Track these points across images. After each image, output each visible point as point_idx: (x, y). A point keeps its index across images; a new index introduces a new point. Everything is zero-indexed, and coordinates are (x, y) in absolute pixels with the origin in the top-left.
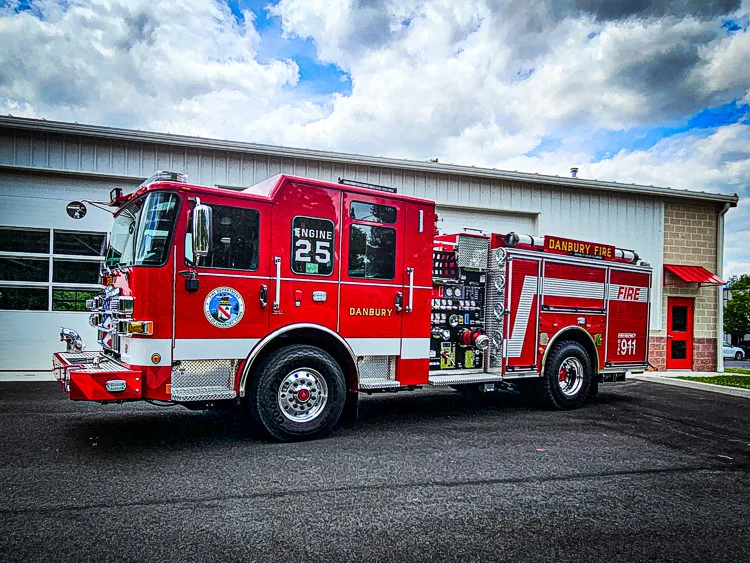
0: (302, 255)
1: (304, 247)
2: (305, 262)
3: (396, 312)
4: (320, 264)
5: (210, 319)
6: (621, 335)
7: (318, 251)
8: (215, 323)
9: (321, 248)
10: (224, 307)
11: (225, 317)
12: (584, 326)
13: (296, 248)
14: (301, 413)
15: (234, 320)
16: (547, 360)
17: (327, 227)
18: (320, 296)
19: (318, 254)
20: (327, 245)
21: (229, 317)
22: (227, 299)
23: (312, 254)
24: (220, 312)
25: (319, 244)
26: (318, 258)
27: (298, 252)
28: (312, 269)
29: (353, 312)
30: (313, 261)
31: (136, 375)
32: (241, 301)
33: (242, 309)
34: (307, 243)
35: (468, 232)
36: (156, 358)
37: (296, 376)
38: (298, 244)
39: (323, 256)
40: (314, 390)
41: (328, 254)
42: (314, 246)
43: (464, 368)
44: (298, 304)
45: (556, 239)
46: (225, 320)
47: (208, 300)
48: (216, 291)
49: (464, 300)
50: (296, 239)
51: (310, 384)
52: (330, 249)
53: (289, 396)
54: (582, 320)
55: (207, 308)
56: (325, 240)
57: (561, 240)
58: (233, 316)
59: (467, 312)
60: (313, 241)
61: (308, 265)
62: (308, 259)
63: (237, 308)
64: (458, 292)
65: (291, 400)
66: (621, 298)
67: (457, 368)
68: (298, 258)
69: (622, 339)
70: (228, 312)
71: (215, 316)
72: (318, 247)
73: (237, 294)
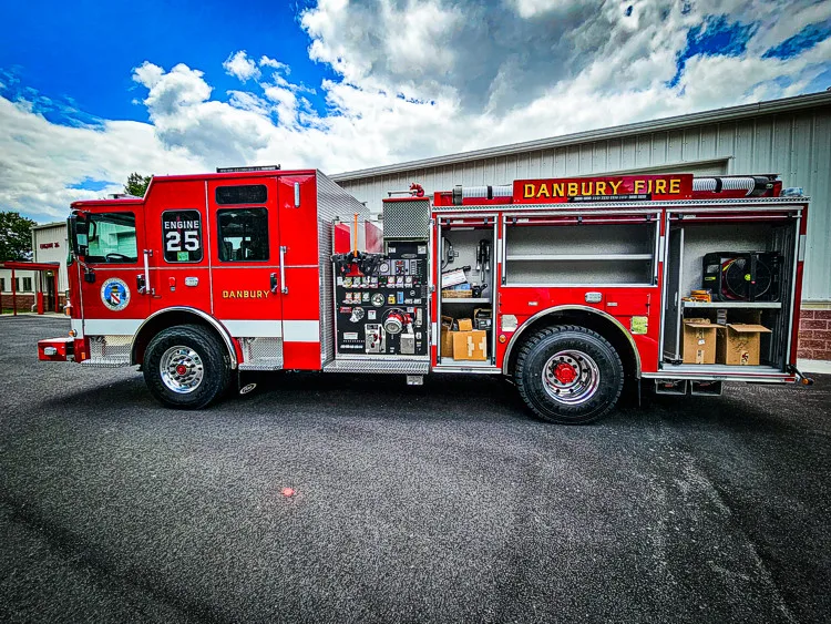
0: (174, 245)
1: (174, 238)
2: (176, 252)
3: (273, 294)
4: (191, 252)
5: (106, 304)
8: (110, 307)
9: (190, 237)
10: (115, 294)
11: (115, 301)
12: (599, 305)
13: (167, 240)
15: (124, 305)
17: (194, 216)
18: (191, 281)
19: (188, 243)
20: (195, 233)
21: (119, 302)
22: (116, 288)
23: (182, 243)
24: (112, 298)
25: (187, 233)
26: (187, 247)
27: (169, 243)
28: (183, 257)
29: (226, 294)
30: (184, 250)
31: (62, 344)
32: (127, 289)
33: (128, 295)
34: (176, 234)
35: (394, 197)
38: (169, 236)
39: (192, 244)
41: (196, 243)
42: (183, 237)
43: (399, 353)
46: (117, 304)
47: (103, 289)
48: (108, 282)
49: (395, 276)
50: (167, 231)
52: (198, 237)
55: (103, 295)
56: (193, 230)
58: (122, 301)
59: (400, 289)
60: (182, 232)
61: (179, 254)
62: (179, 249)
63: (124, 295)
67: (388, 353)
68: (170, 248)
70: (118, 298)
71: (109, 301)
72: (186, 237)
73: (123, 283)
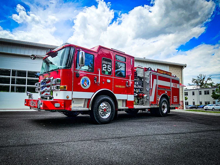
0: (105, 69)
3: (126, 87)
4: (109, 72)
6: (174, 97)
7: (108, 68)
8: (83, 87)
9: (109, 67)
10: (85, 83)
11: (85, 86)
12: (167, 93)
13: (103, 67)
14: (104, 116)
15: (88, 87)
16: (159, 103)
17: (111, 61)
18: (109, 81)
19: (108, 69)
20: (110, 66)
21: (87, 85)
22: (86, 80)
24: (84, 84)
25: (108, 66)
28: (107, 73)
29: (117, 86)
31: (62, 102)
32: (90, 81)
33: (90, 83)
34: (105, 65)
35: (139, 67)
36: (68, 97)
37: (103, 104)
38: (103, 65)
39: (109, 70)
40: (107, 109)
41: (110, 69)
43: (139, 104)
44: (103, 83)
45: (160, 70)
46: (86, 86)
47: (81, 80)
48: (83, 78)
49: (139, 85)
51: (106, 107)
52: (111, 68)
53: (101, 110)
54: (166, 92)
55: (81, 82)
56: (110, 65)
57: (161, 70)
58: (88, 85)
59: (139, 89)
61: (106, 72)
63: (88, 83)
64: (137, 83)
65: (102, 112)
66: (174, 87)
67: (137, 104)
69: (174, 98)
70: (86, 84)
71: (83, 85)
72: (108, 67)
73: (89, 79)
